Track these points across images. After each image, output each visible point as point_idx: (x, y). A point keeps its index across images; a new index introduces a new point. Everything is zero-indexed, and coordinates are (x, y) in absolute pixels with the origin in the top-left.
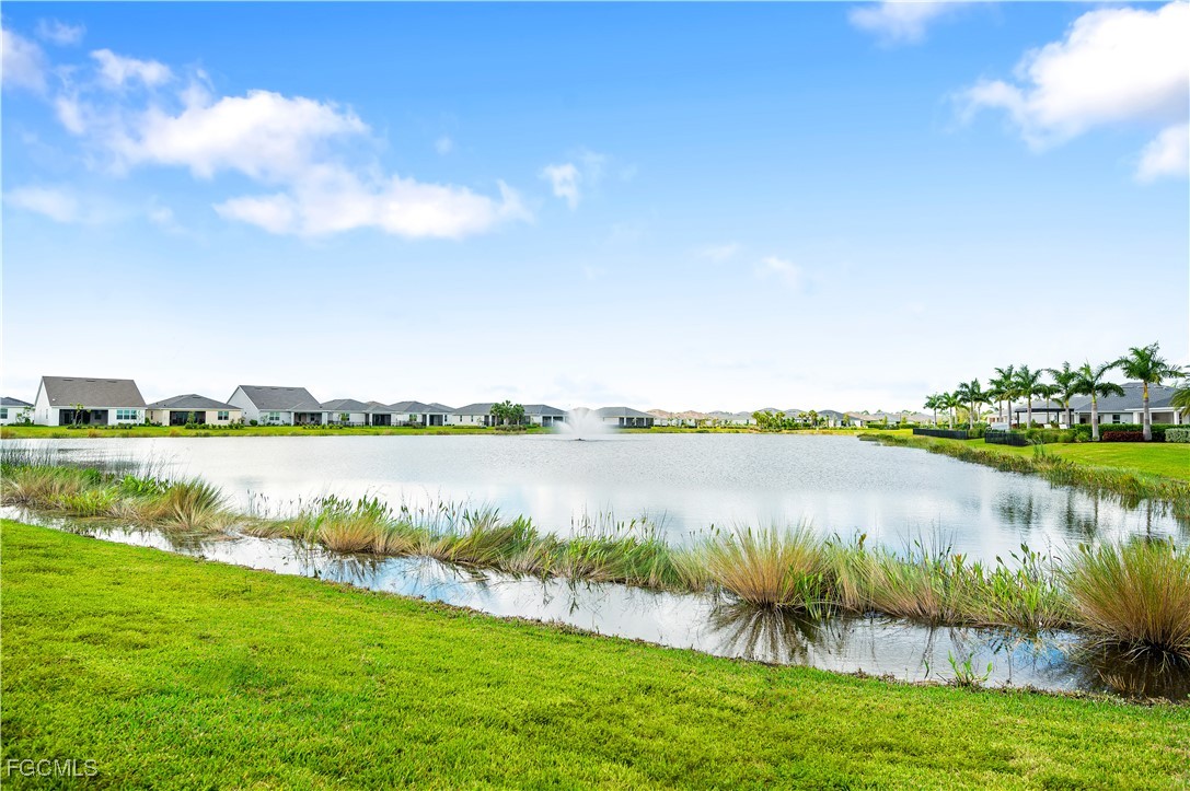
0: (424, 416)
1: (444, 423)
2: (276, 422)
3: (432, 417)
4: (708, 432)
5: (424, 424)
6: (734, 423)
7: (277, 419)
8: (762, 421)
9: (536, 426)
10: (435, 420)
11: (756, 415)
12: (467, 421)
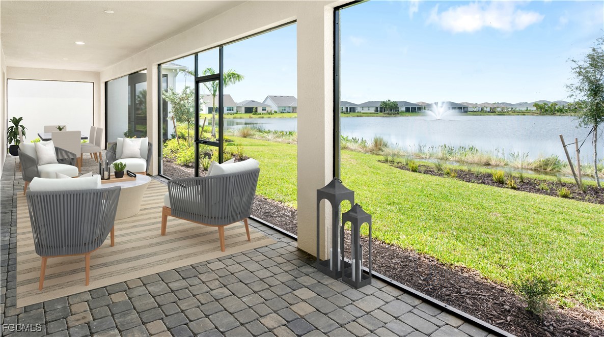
0: (347, 108)
1: (356, 111)
2: (285, 111)
3: (350, 108)
4: (504, 115)
5: (347, 111)
6: (517, 109)
7: (285, 110)
8: (541, 108)
9: (402, 112)
10: (352, 109)
11: (536, 105)
12: (366, 110)
